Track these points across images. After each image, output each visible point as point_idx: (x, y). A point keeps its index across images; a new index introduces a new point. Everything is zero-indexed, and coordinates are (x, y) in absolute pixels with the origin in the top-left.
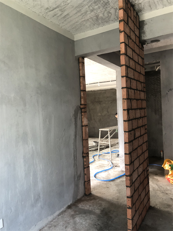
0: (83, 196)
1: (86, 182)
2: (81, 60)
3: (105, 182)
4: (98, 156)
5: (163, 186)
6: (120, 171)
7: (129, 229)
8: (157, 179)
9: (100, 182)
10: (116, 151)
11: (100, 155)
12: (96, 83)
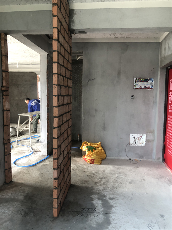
0: (3, 185)
1: (6, 169)
2: (3, 36)
3: (27, 168)
4: (16, 142)
5: (80, 166)
6: (41, 156)
7: (54, 208)
8: (76, 160)
9: (21, 169)
10: (36, 137)
11: (18, 141)
12: (15, 64)
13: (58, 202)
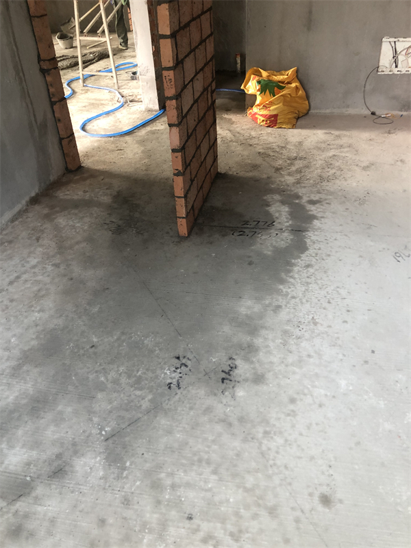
0: (64, 174)
1: (63, 139)
3: (112, 139)
4: (81, 81)
5: (242, 132)
6: (145, 112)
7: (180, 218)
8: (230, 120)
13: (186, 206)
